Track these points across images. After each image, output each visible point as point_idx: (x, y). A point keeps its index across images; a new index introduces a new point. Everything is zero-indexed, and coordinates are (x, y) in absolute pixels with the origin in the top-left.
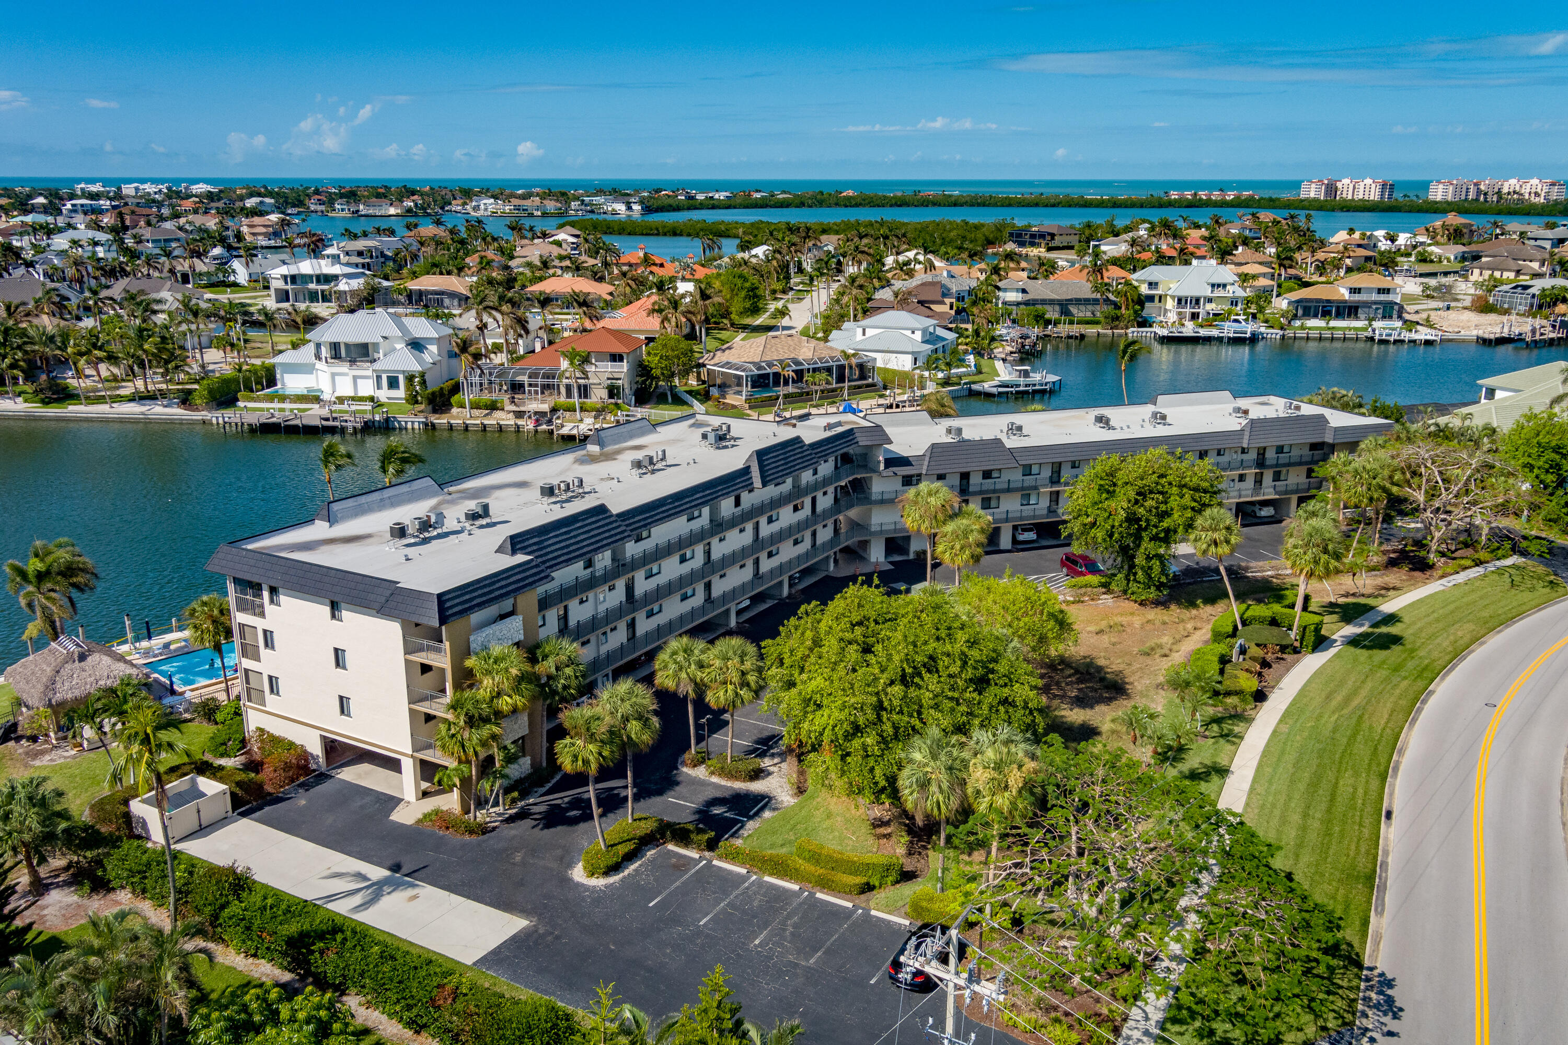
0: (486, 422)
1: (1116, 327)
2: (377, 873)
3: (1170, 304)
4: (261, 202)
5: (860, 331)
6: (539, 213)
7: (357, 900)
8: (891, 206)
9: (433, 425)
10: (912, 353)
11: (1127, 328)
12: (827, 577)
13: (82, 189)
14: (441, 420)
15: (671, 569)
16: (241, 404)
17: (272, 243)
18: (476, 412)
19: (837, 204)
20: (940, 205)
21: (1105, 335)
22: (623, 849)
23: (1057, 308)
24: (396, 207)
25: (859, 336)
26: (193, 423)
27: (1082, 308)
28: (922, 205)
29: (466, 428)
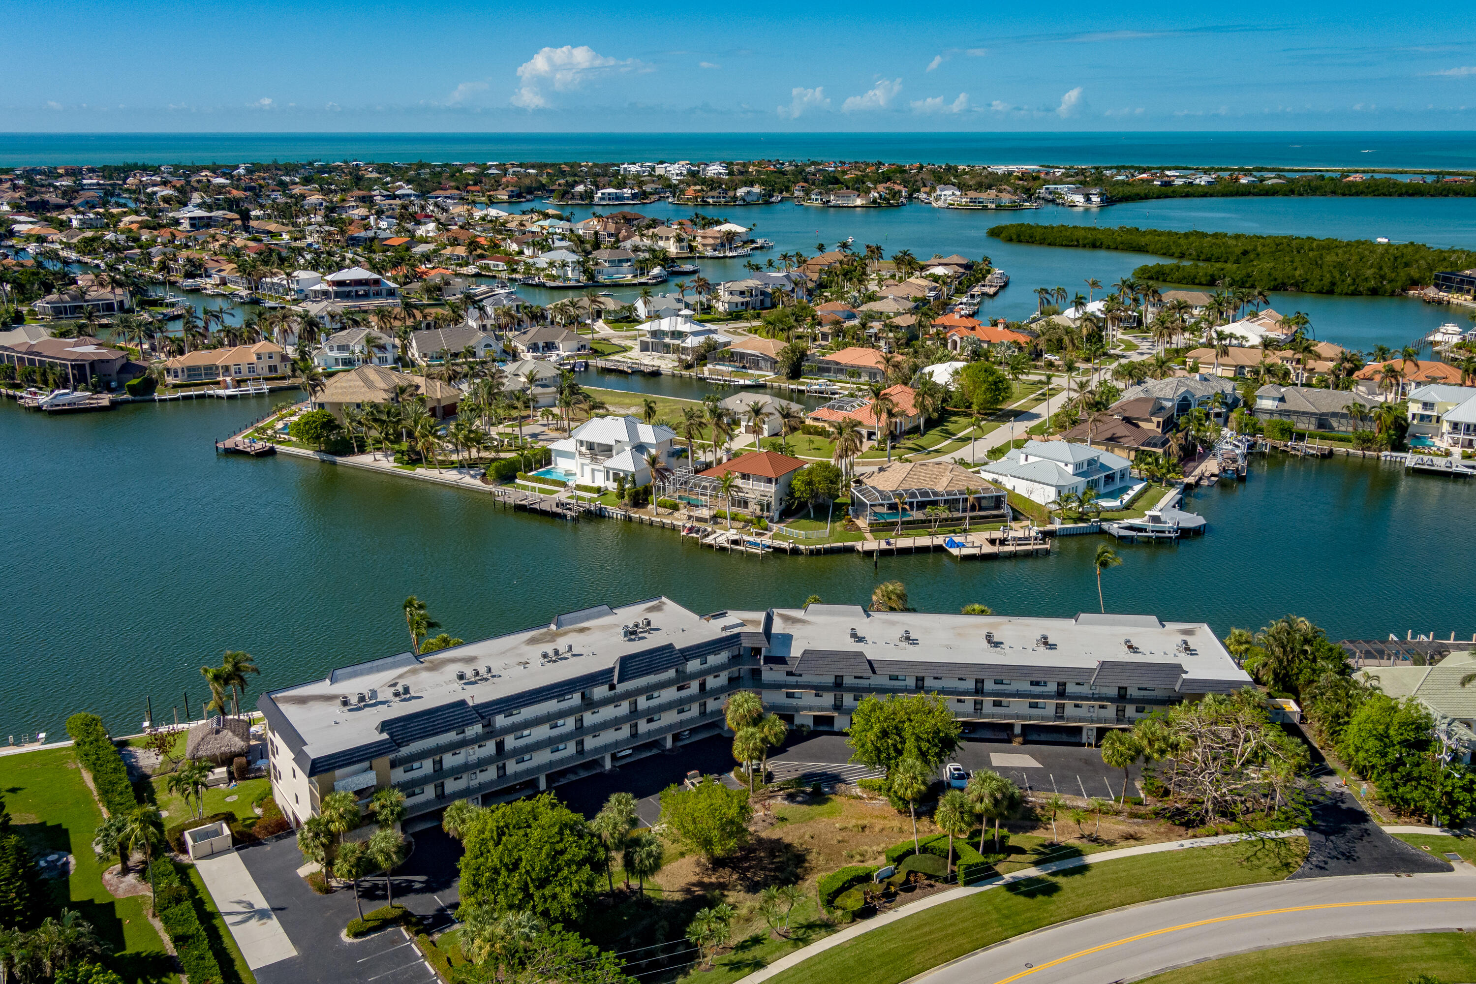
0: (665, 521)
1: (1369, 449)
2: (261, 903)
3: (1446, 427)
4: (749, 192)
5: (1023, 456)
6: (993, 206)
7: (238, 918)
8: (1400, 195)
9: (630, 518)
10: (1056, 486)
11: (1380, 451)
12: (719, 735)
13: (625, 169)
14: (635, 514)
15: (542, 732)
16: (518, 481)
17: (717, 254)
18: (662, 510)
19: (1334, 193)
20: (1464, 194)
21: (1355, 456)
22: (371, 924)
23: (1313, 420)
24: (862, 198)
25: (1022, 461)
26: (484, 493)
27: (1344, 421)
28: (1441, 194)
29: (651, 524)
